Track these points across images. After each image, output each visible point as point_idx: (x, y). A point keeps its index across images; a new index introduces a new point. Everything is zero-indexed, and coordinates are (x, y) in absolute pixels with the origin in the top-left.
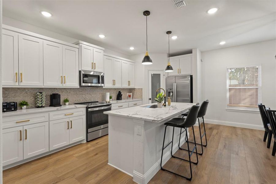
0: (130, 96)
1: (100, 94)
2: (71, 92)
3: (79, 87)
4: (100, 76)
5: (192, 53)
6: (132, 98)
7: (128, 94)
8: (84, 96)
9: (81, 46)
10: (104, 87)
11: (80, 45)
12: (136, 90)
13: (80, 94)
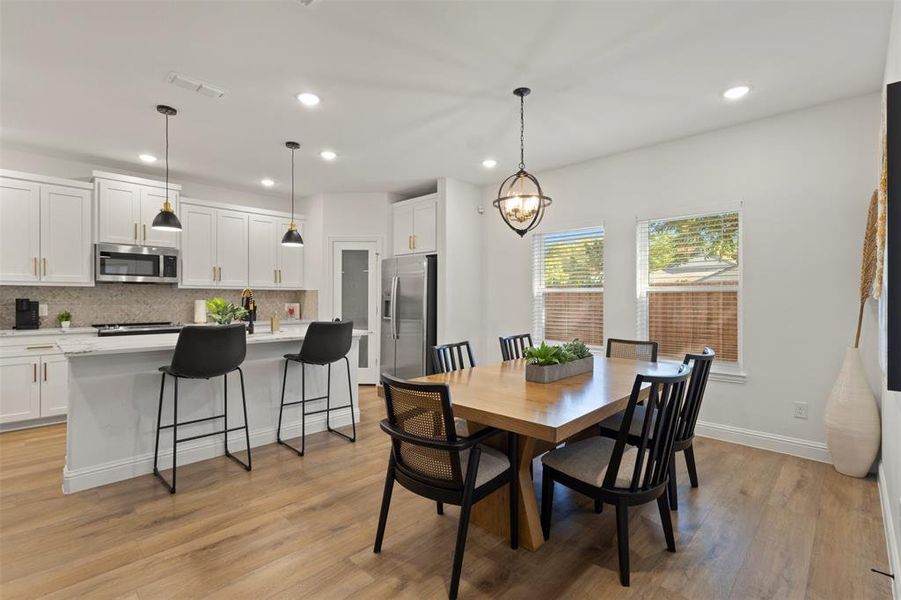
0: (291, 312)
1: (181, 303)
2: (83, 298)
3: (93, 285)
4: (161, 258)
5: (436, 191)
6: (298, 317)
7: (287, 306)
8: (124, 307)
9: (99, 184)
10: (180, 286)
11: (97, 180)
12: (307, 294)
13: (112, 303)
